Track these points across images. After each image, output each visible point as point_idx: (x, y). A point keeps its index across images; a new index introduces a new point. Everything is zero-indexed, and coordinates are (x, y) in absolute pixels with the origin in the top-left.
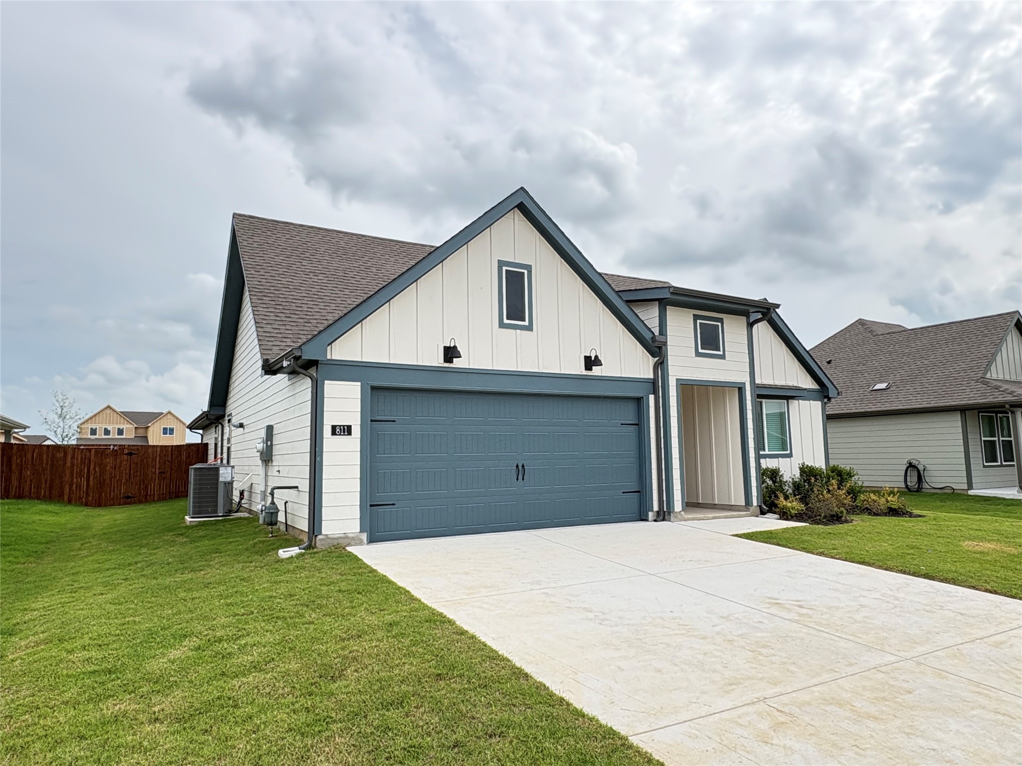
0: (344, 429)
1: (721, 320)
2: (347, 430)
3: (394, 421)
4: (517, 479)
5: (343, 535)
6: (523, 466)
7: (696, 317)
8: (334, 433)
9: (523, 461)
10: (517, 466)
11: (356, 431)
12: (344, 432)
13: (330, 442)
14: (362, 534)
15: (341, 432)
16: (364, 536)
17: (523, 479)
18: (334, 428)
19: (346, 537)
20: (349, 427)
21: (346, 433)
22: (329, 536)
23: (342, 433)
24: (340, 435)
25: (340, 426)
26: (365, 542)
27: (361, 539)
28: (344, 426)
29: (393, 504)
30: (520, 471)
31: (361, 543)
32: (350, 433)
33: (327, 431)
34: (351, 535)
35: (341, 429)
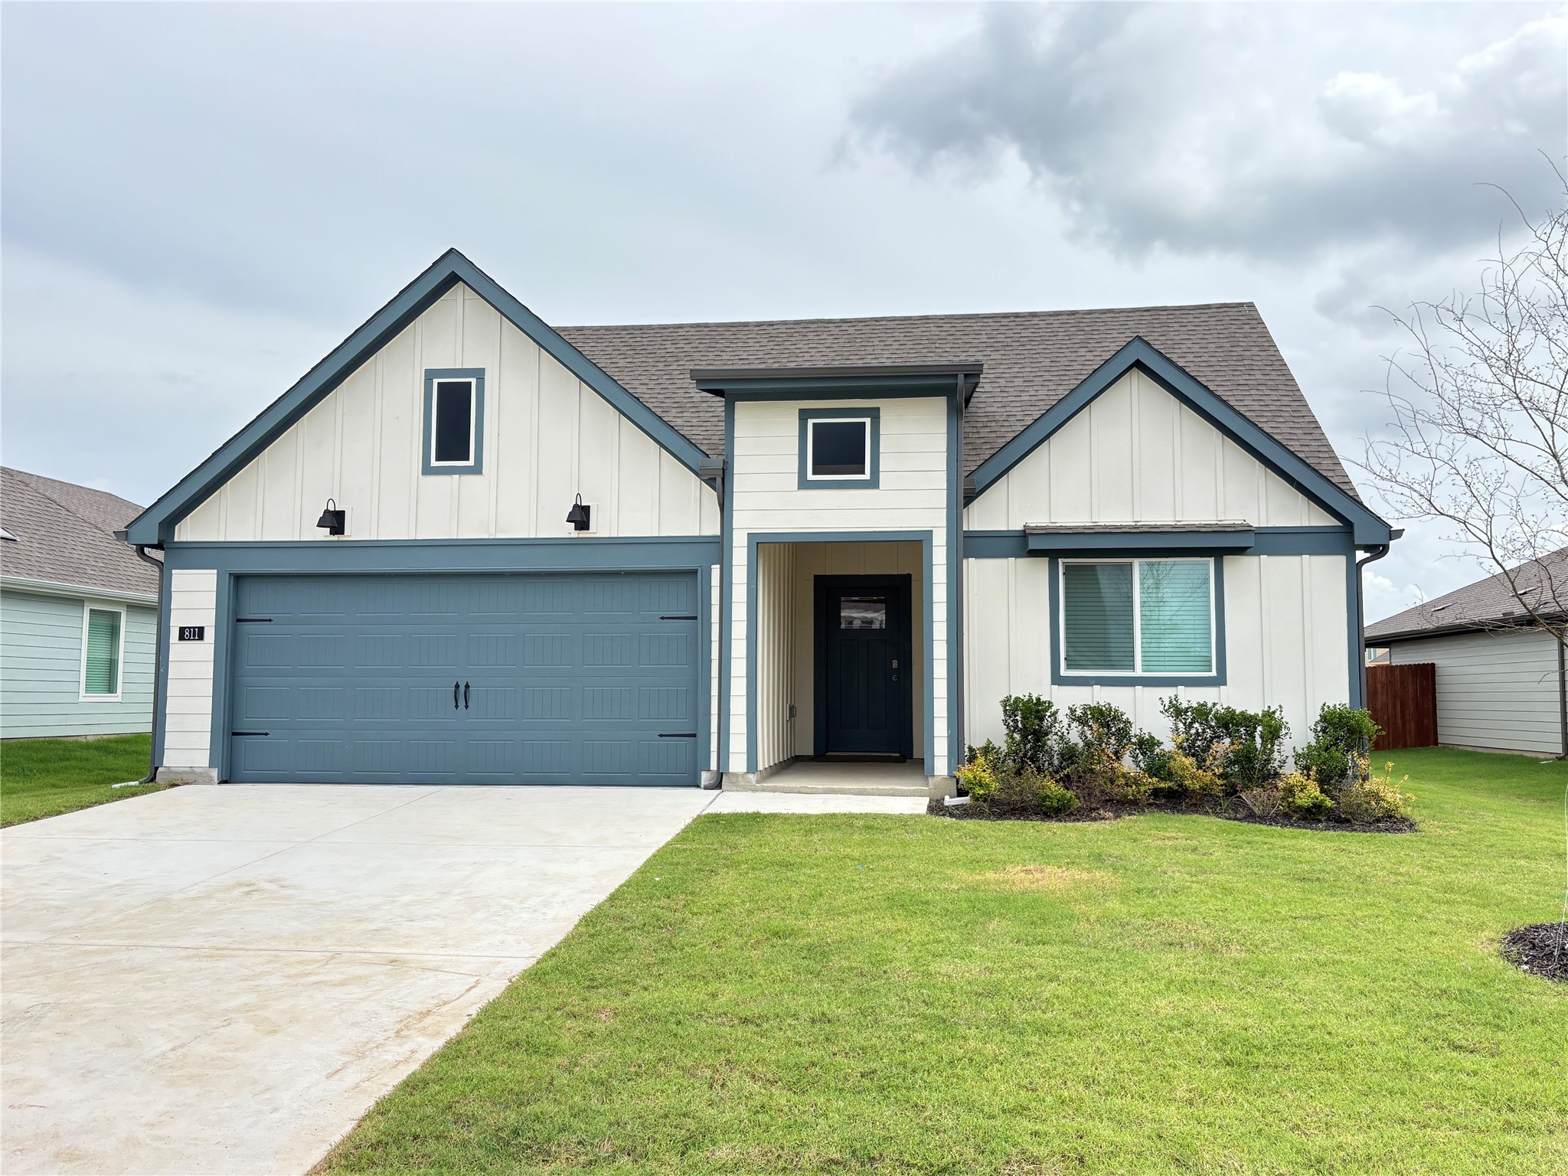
0: (194, 631)
1: (874, 414)
2: (198, 633)
3: (270, 620)
4: (457, 706)
5: (188, 769)
6: (467, 686)
7: (804, 415)
8: (182, 637)
9: (467, 679)
10: (457, 686)
11: (210, 634)
12: (194, 636)
13: (178, 649)
14: (212, 770)
15: (190, 637)
16: (215, 773)
17: (467, 707)
18: (182, 630)
19: (193, 772)
20: (201, 630)
21: (196, 638)
22: (172, 769)
23: (192, 638)
24: (189, 639)
25: (190, 628)
26: (216, 781)
27: (211, 777)
28: (194, 628)
29: (266, 734)
30: (462, 694)
31: (210, 782)
32: (201, 637)
33: (174, 634)
34: (198, 770)
35: (190, 633)
